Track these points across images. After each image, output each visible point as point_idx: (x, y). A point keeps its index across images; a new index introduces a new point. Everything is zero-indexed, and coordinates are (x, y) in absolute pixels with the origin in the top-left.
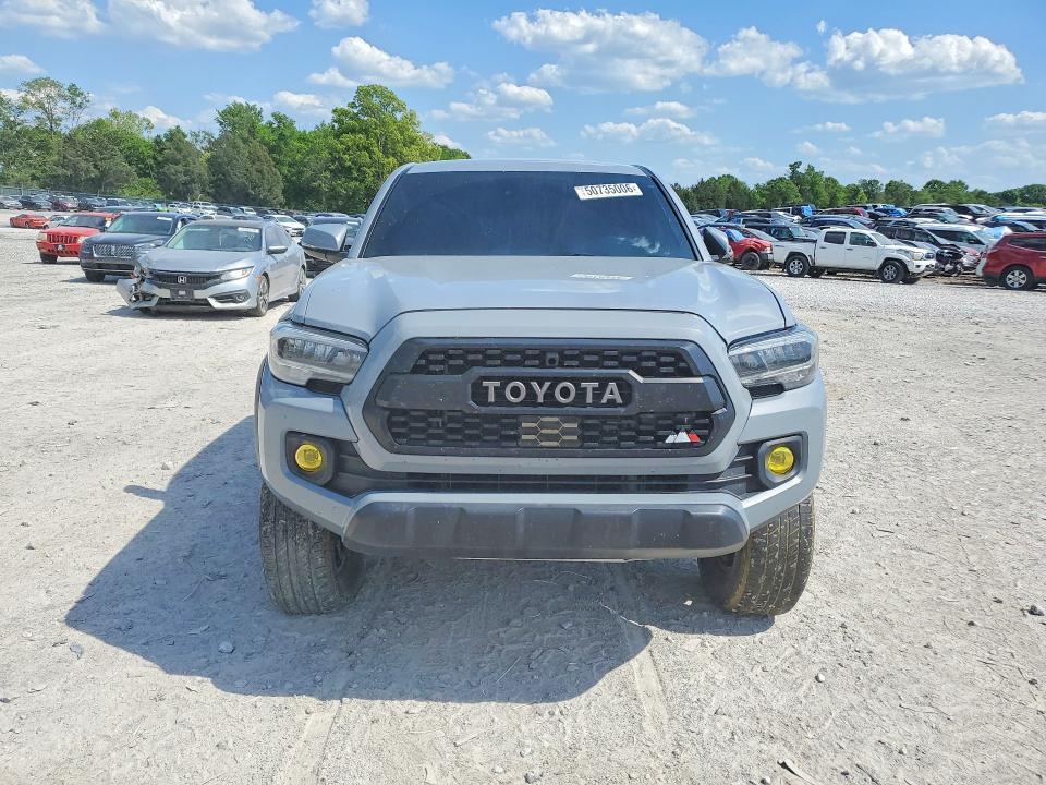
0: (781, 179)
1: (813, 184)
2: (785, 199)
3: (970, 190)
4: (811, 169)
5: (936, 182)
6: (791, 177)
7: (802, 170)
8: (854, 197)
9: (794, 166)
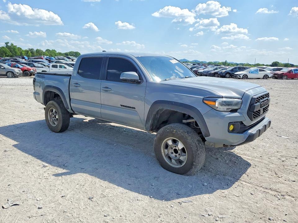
0: (3, 47)
1: (14, 49)
2: (6, 54)
3: (57, 52)
4: (12, 44)
5: (48, 50)
6: (6, 47)
7: (9, 45)
8: (28, 53)
9: (7, 43)
